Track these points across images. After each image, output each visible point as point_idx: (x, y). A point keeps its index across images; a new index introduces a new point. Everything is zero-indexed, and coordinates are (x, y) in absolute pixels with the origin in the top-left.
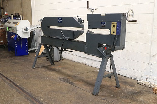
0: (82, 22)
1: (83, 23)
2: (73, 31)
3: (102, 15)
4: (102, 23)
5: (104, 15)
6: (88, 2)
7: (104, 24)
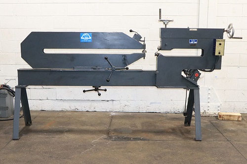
1: (144, 41)
2: (125, 56)
3: (190, 30)
4: (191, 41)
5: (196, 30)
6: (160, 10)
7: (195, 43)
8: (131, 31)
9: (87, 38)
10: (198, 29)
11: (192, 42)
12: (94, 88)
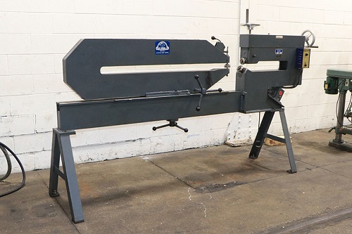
0: (225, 50)
1: (227, 52)
4: (277, 51)
5: (282, 37)
6: (247, 10)
7: (281, 53)
8: (213, 38)
9: (164, 49)
10: (284, 36)
11: (278, 53)
12: (168, 123)
